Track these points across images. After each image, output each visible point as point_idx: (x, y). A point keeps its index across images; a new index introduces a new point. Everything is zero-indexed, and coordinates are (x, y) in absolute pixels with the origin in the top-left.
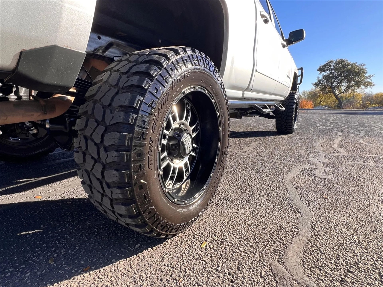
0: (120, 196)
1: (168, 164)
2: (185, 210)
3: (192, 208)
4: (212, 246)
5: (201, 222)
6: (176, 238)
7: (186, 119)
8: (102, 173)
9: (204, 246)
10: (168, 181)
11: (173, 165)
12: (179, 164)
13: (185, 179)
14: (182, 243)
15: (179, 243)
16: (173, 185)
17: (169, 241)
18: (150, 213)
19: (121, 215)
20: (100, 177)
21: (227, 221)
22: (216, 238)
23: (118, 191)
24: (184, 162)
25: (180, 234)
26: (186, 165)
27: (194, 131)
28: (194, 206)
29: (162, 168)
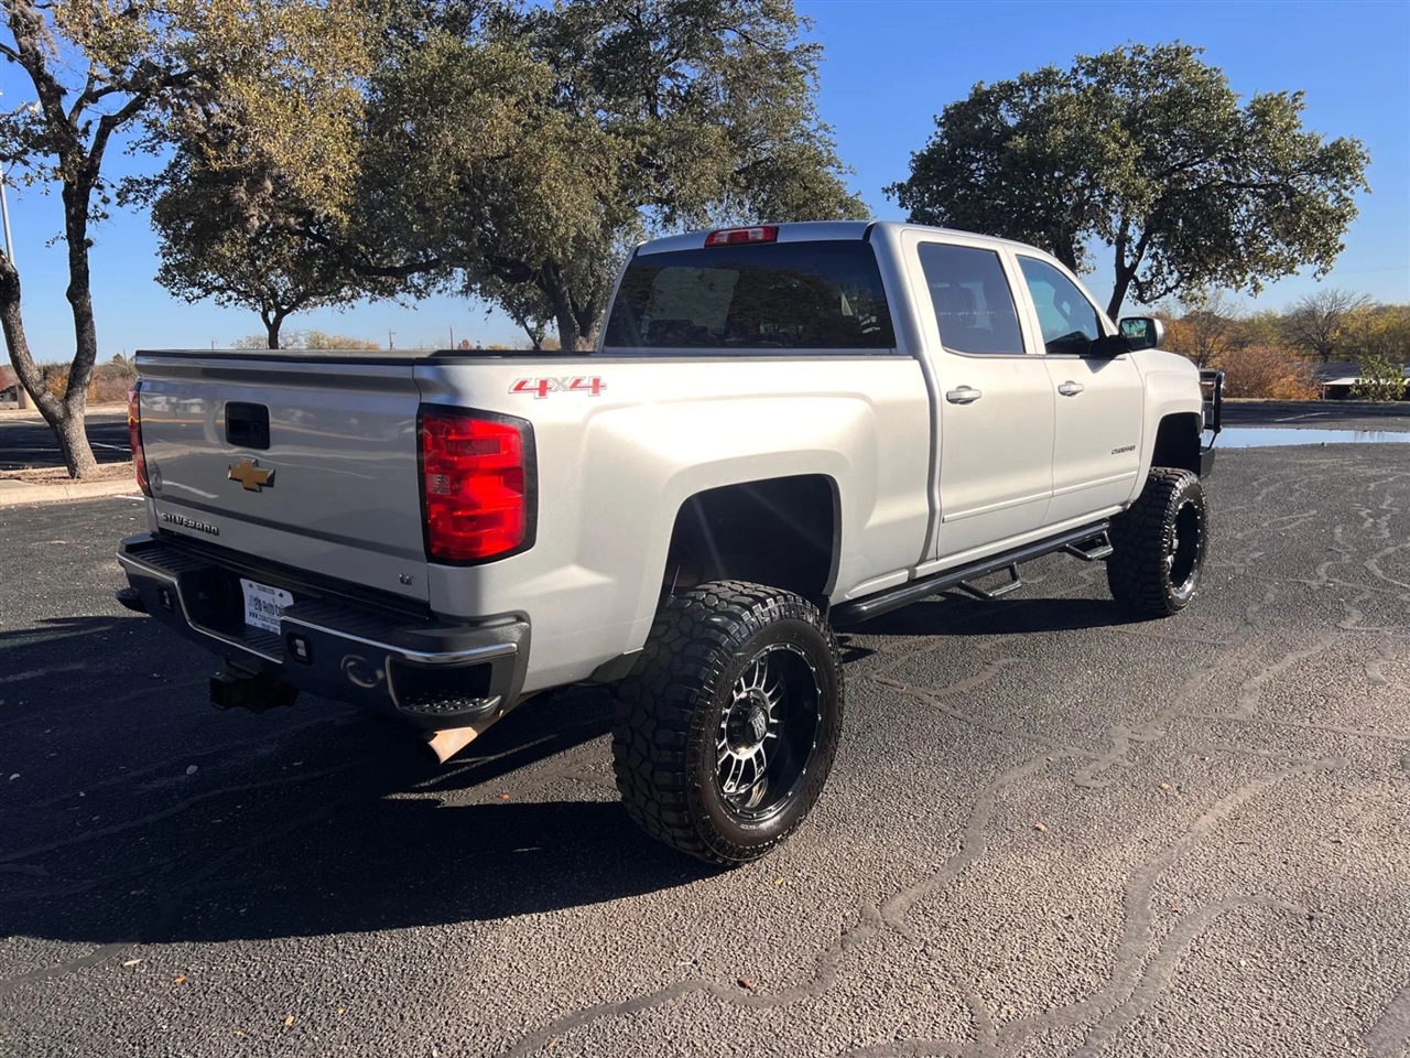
0: (672, 801)
1: (730, 756)
2: (754, 827)
3: (764, 826)
4: (790, 883)
5: (783, 852)
6: (739, 871)
7: (759, 683)
8: (652, 774)
9: (778, 882)
10: (729, 782)
11: (736, 757)
12: (745, 754)
13: (756, 778)
14: (747, 877)
15: (743, 877)
16: (737, 788)
17: (729, 873)
18: (704, 823)
19: (668, 825)
20: (648, 777)
21: (826, 853)
22: (800, 875)
23: (671, 795)
24: (756, 750)
25: (746, 866)
26: (758, 754)
27: (772, 698)
28: (769, 823)
29: (719, 763)
